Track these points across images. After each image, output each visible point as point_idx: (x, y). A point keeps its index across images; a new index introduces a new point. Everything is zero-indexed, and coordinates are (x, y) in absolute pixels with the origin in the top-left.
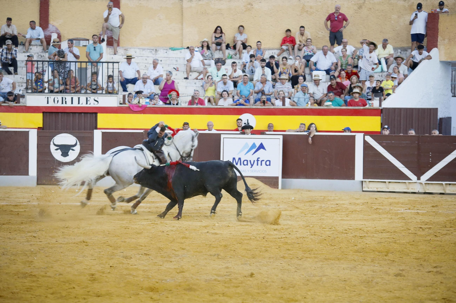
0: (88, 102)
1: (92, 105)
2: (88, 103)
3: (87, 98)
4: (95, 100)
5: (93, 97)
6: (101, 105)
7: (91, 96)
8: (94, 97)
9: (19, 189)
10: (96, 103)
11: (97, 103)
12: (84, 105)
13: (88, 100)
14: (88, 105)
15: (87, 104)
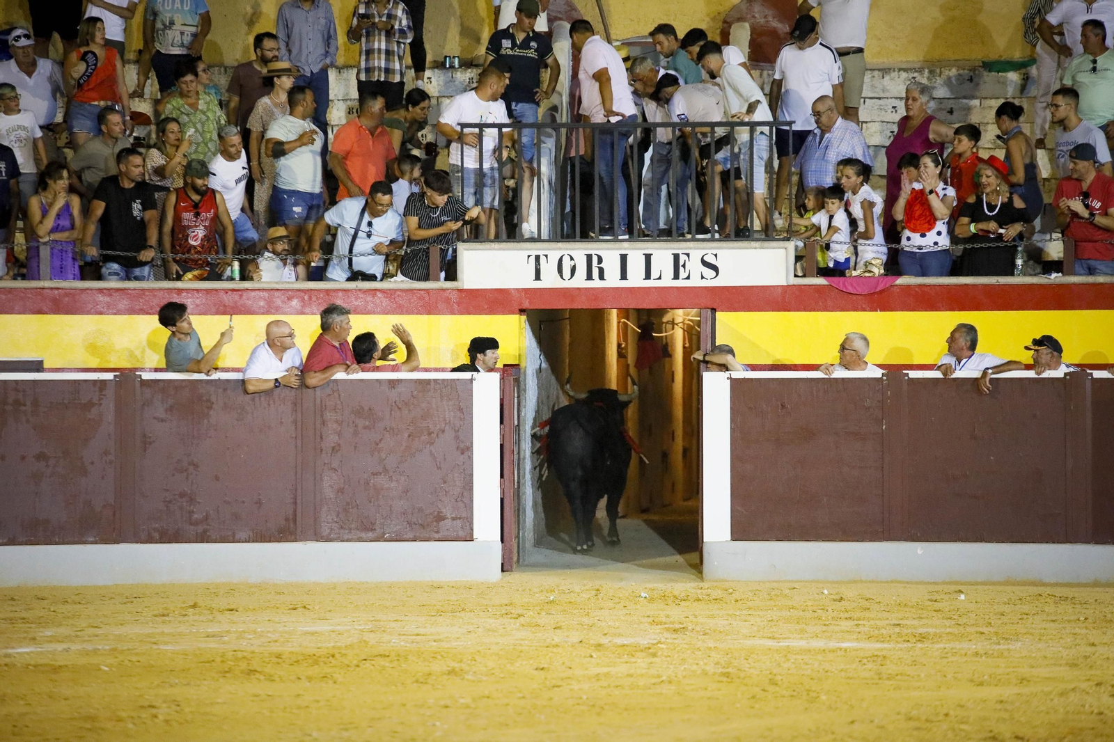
0: (681, 269)
1: (695, 282)
2: (683, 274)
3: (676, 257)
4: (705, 263)
5: (699, 253)
6: (727, 279)
7: (691, 248)
8: (702, 252)
9: (438, 591)
10: (709, 273)
11: (713, 273)
12: (668, 281)
13: (681, 263)
14: (680, 283)
15: (676, 276)
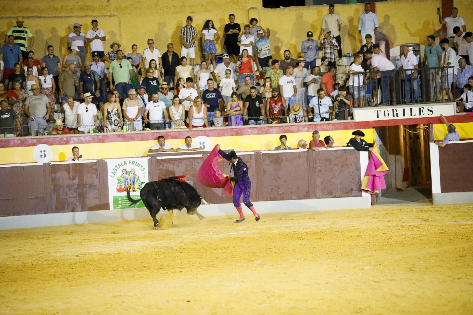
0: (422, 112)
1: (426, 116)
2: (422, 114)
4: (429, 110)
5: (427, 107)
6: (436, 114)
7: (424, 106)
9: (353, 212)
11: (432, 113)
12: (418, 116)
13: (421, 110)
14: (421, 116)
15: (420, 114)
